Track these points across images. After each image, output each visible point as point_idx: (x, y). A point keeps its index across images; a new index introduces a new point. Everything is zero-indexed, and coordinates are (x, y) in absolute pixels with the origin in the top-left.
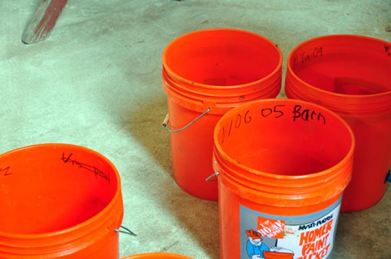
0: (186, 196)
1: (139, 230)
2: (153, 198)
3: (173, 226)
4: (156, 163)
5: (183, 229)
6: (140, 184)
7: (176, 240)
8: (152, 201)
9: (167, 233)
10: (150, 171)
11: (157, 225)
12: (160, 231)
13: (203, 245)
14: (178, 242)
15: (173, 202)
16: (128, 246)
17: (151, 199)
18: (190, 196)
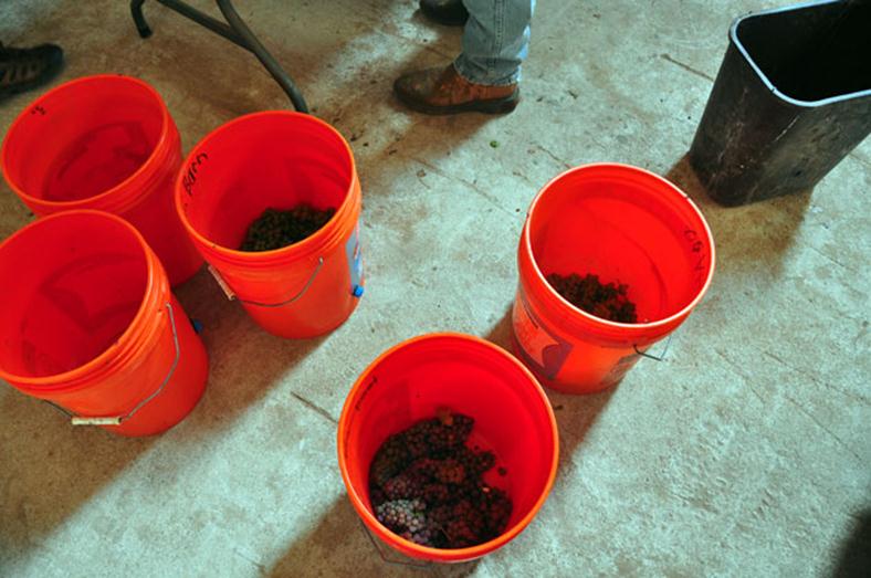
0: (203, 405)
1: (280, 447)
2: (211, 448)
3: (266, 406)
4: (131, 465)
5: (268, 393)
6: (183, 474)
7: (289, 396)
8: (218, 447)
9: (280, 410)
10: (153, 468)
11: (266, 427)
12: (277, 420)
13: (294, 363)
14: (292, 393)
15: (217, 419)
16: (311, 452)
17: (215, 449)
18: (203, 400)
